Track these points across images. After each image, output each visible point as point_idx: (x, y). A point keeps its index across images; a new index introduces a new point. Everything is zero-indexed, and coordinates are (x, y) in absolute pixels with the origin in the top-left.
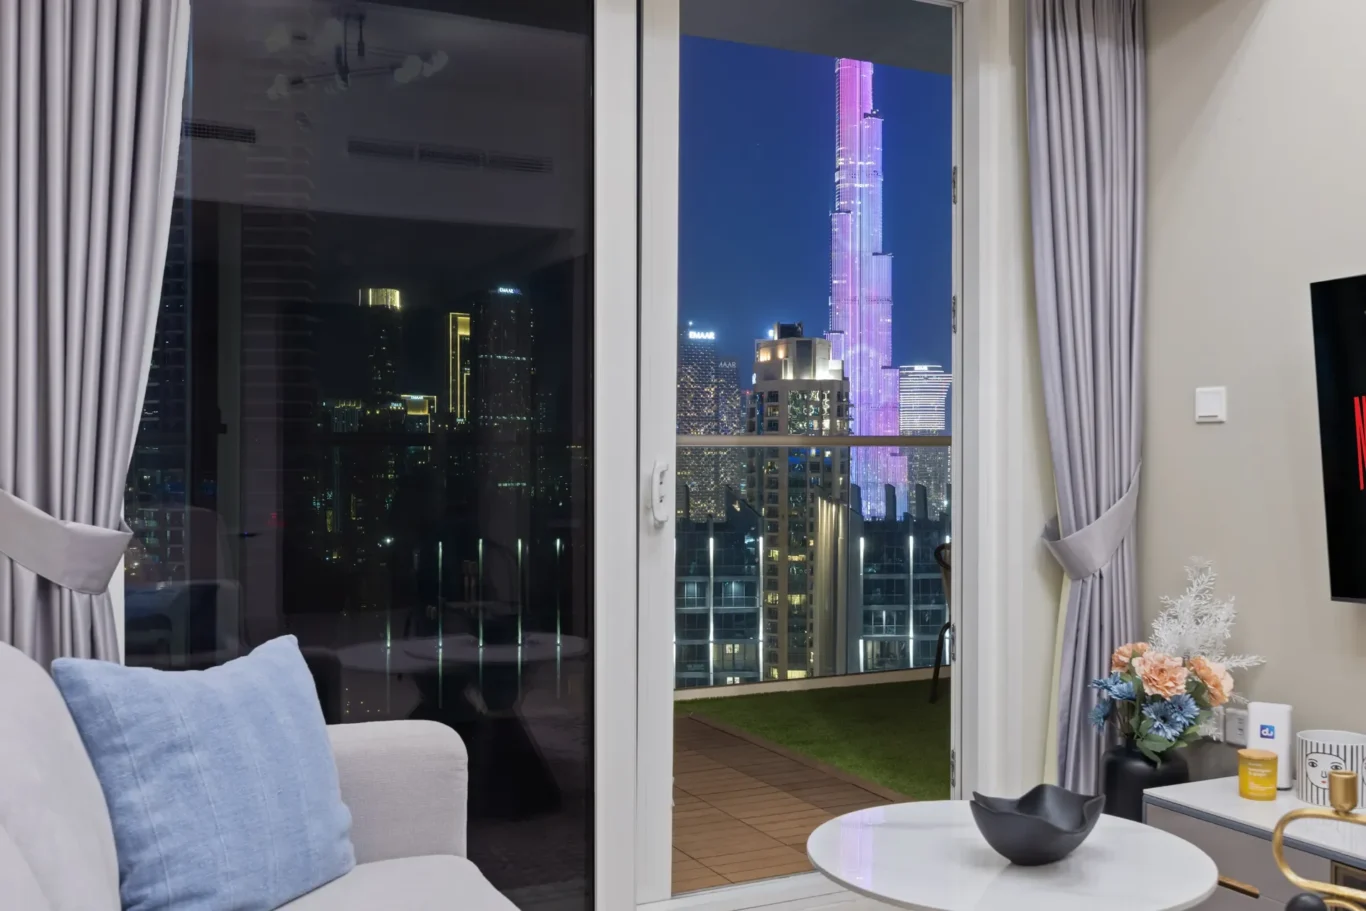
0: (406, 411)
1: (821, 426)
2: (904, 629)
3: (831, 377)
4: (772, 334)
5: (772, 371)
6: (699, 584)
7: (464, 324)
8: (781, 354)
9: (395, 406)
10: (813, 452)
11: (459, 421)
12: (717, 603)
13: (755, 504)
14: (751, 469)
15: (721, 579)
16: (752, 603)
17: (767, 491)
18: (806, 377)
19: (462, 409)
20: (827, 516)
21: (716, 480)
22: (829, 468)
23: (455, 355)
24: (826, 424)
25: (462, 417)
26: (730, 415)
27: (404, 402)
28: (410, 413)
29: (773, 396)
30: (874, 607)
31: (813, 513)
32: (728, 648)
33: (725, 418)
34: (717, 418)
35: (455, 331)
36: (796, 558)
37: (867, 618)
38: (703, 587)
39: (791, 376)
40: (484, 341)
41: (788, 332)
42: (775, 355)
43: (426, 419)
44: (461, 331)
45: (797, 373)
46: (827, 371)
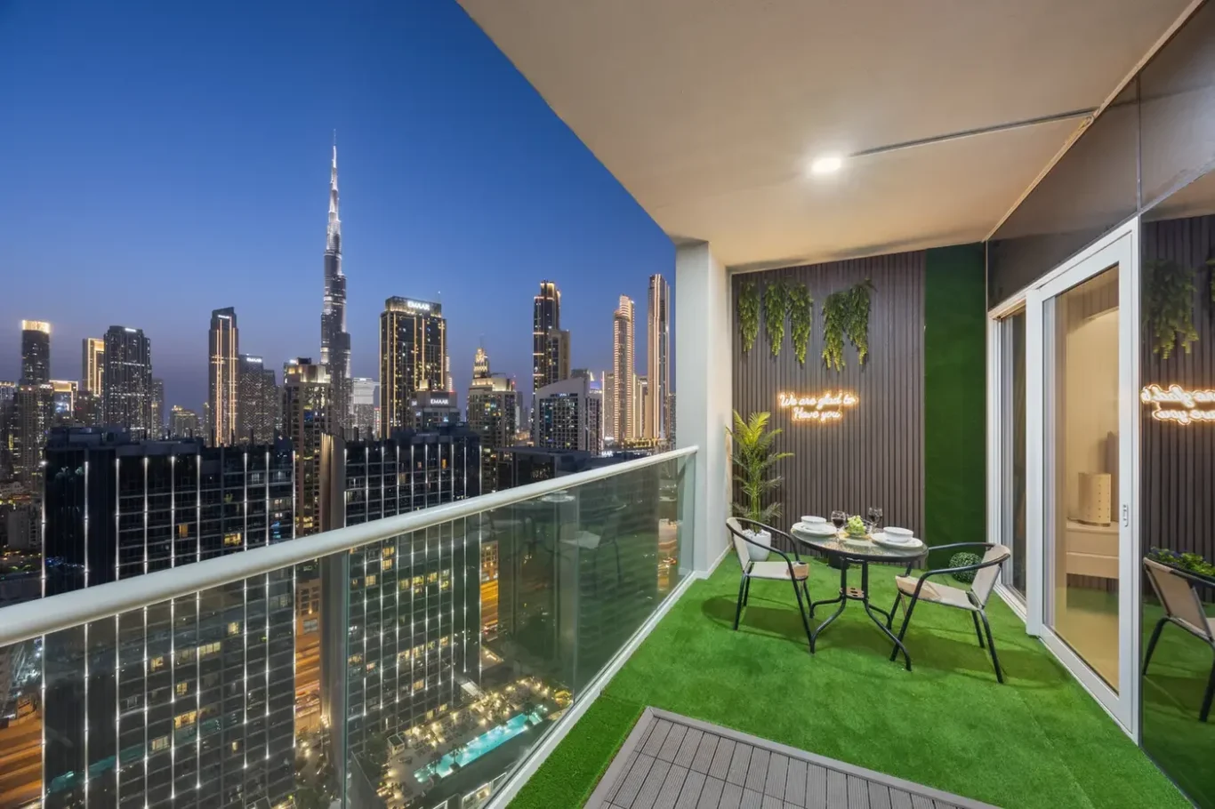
0: (53, 389)
1: (320, 402)
2: (363, 486)
3: (324, 382)
4: (293, 362)
5: (296, 378)
6: (260, 474)
7: (100, 345)
8: (300, 371)
9: (44, 386)
10: (316, 414)
11: (95, 395)
12: (270, 481)
13: (287, 435)
14: (284, 420)
15: (273, 471)
16: (290, 480)
17: (293, 430)
18: (313, 381)
19: (97, 389)
20: (326, 440)
21: (263, 425)
23: (92, 361)
24: (323, 400)
25: (97, 393)
26: (270, 396)
27: (52, 384)
28: (56, 390)
29: (297, 389)
30: (350, 478)
31: (319, 438)
32: (277, 502)
33: (267, 397)
34: (263, 397)
35: (92, 349)
36: (308, 458)
37: (347, 481)
38: (262, 474)
39: (305, 380)
40: (115, 354)
41: (303, 361)
42: (297, 371)
43: (70, 393)
44: (97, 349)
45: (308, 378)
46: (323, 378)
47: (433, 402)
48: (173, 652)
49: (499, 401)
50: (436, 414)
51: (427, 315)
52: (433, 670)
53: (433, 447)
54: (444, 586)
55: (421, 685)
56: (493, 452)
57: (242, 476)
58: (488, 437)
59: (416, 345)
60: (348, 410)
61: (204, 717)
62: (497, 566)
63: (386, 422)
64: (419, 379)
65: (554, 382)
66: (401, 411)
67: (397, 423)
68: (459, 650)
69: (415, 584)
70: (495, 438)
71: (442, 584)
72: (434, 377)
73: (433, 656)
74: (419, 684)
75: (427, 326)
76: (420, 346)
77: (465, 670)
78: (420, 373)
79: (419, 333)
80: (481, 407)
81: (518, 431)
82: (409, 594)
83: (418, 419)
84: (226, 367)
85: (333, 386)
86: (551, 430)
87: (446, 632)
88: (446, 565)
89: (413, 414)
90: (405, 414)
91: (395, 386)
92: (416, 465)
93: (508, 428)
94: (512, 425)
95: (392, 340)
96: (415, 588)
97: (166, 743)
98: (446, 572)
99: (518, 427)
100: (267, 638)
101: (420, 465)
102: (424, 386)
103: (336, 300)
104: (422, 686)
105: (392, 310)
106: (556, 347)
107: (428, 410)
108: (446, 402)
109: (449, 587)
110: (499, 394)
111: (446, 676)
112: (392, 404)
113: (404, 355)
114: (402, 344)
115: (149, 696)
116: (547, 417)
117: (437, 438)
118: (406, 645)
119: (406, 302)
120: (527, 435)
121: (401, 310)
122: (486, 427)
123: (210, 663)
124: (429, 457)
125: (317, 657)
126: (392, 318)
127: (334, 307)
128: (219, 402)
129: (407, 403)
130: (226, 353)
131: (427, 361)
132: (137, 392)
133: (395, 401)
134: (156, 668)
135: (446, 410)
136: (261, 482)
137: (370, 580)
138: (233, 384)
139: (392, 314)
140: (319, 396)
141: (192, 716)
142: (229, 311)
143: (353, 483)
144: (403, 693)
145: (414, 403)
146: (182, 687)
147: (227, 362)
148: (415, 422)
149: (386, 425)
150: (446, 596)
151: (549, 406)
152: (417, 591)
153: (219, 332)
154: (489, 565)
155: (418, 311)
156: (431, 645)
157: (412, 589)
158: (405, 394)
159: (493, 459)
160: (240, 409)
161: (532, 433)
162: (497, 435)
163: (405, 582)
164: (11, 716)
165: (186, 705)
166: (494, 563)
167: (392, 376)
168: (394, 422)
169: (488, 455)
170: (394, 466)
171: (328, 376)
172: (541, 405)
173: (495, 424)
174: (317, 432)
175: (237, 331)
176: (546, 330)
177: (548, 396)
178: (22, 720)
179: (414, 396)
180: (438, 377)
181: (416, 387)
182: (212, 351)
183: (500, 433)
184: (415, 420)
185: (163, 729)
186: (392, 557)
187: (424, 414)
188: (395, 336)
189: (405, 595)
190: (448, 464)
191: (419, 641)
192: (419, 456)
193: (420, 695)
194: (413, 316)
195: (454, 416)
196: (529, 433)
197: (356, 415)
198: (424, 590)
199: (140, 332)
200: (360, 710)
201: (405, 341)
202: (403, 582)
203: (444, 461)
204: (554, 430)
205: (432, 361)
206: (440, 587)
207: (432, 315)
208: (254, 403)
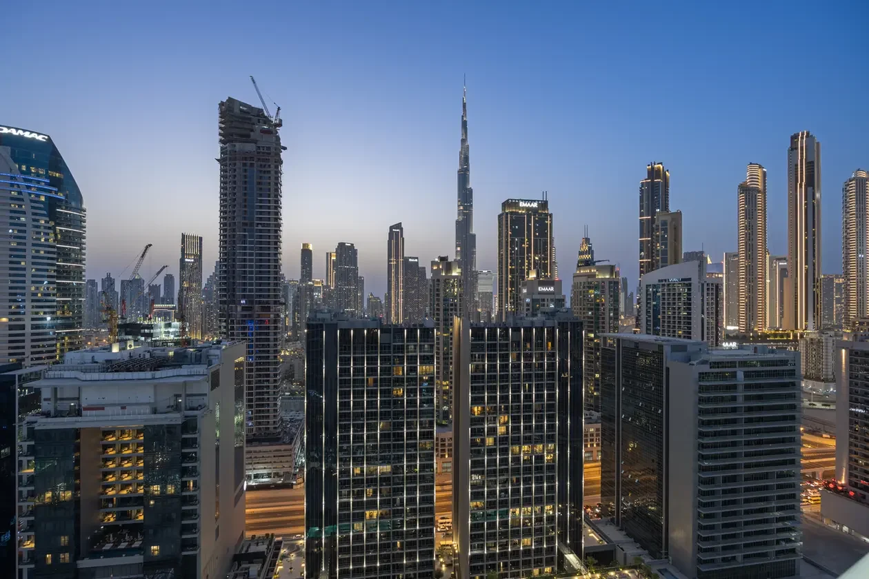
0: (314, 285)
1: (454, 291)
2: (484, 361)
3: (457, 274)
4: (437, 259)
5: (439, 271)
7: (334, 256)
8: (441, 267)
9: (310, 283)
10: (451, 300)
12: (420, 351)
14: (431, 305)
15: (422, 343)
16: (433, 351)
17: (436, 312)
18: (449, 275)
19: (333, 284)
20: (457, 321)
22: (456, 305)
23: (331, 266)
24: (456, 290)
25: (333, 287)
26: (422, 287)
27: (313, 282)
29: (438, 281)
30: (474, 353)
31: (452, 320)
32: (424, 367)
34: (418, 288)
36: (445, 335)
37: (472, 356)
38: (415, 346)
39: (444, 274)
40: (341, 261)
41: (443, 259)
42: (438, 267)
43: (320, 287)
44: (332, 258)
45: (446, 273)
46: (456, 272)
47: (540, 289)
48: (365, 466)
49: (603, 287)
50: (543, 300)
51: (535, 211)
52: (539, 531)
53: (540, 330)
54: (549, 458)
55: (527, 542)
56: (596, 337)
57: (403, 346)
58: (592, 322)
59: (526, 240)
60: (474, 297)
61: (382, 517)
62: (600, 448)
63: (502, 307)
64: (529, 269)
65: (662, 267)
66: (513, 298)
67: (511, 308)
68: (562, 520)
69: (524, 451)
70: (598, 323)
71: (547, 456)
72: (542, 267)
73: (539, 520)
74: (526, 541)
75: (535, 221)
76: (529, 240)
77: (568, 542)
78: (529, 264)
79: (529, 227)
80: (585, 294)
81: (622, 317)
82: (519, 459)
83: (528, 305)
84: (397, 266)
85: (463, 277)
86: (659, 316)
87: (551, 500)
88: (551, 439)
89: (524, 300)
90: (516, 300)
91: (510, 276)
92: (525, 346)
93: (612, 314)
94: (616, 310)
95: (507, 237)
96: (524, 455)
97: (361, 528)
98: (551, 446)
99: (622, 313)
100: (418, 470)
101: (528, 346)
102: (533, 275)
103: (465, 208)
104: (529, 543)
105: (507, 211)
106: (665, 230)
107: (535, 297)
108: (552, 289)
109: (554, 460)
110: (603, 281)
111: (551, 540)
112: (507, 292)
113: (516, 249)
114: (514, 239)
115: (353, 491)
116: (654, 303)
117: (544, 322)
118: (516, 503)
119: (518, 203)
120: (632, 322)
121: (514, 210)
122: (590, 313)
123: (385, 480)
124: (537, 339)
125: (451, 493)
126: (507, 218)
127: (465, 214)
128: (393, 292)
129: (518, 291)
130: (397, 257)
131: (536, 253)
132: (351, 285)
133: (510, 289)
134: (357, 474)
135: (552, 297)
136: (415, 352)
137: (490, 441)
138: (401, 279)
139: (507, 214)
140: (453, 286)
141: (375, 513)
142: (399, 226)
143: (476, 357)
144: (514, 544)
145: (525, 291)
146: (370, 490)
147: (397, 262)
148: (525, 308)
149: (502, 310)
150: (551, 468)
151: (657, 292)
152: (526, 457)
153: (393, 242)
154: (592, 445)
155: (528, 209)
156: (538, 508)
157: (522, 455)
158: (517, 282)
159: (597, 344)
160: (405, 297)
161: (637, 319)
162: (601, 321)
163: (516, 448)
164: (294, 482)
165: (372, 505)
166: (598, 445)
167: (507, 267)
168: (509, 307)
169: (591, 340)
170: (507, 345)
171: (459, 270)
172: (647, 291)
173: (598, 310)
174: (451, 315)
175: (403, 239)
176: (653, 213)
177: (656, 282)
178: (299, 486)
179: (524, 285)
180: (545, 266)
181: (526, 276)
182: (390, 256)
183: (603, 318)
184: (525, 305)
185: (360, 517)
186: (506, 423)
187: (533, 300)
188: (510, 233)
189: (516, 459)
190: (553, 345)
191: (528, 502)
192: (528, 338)
193: (527, 552)
194: (524, 214)
195: (560, 302)
196: (634, 320)
197: (480, 301)
198: (531, 457)
199: (352, 245)
200: (481, 547)
201: (516, 237)
202: (514, 448)
203: (550, 344)
204: (664, 317)
205: (540, 253)
206: (546, 458)
207: (540, 212)
208: (413, 292)
